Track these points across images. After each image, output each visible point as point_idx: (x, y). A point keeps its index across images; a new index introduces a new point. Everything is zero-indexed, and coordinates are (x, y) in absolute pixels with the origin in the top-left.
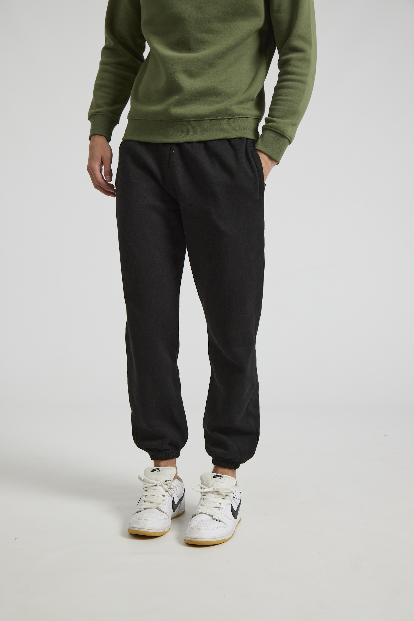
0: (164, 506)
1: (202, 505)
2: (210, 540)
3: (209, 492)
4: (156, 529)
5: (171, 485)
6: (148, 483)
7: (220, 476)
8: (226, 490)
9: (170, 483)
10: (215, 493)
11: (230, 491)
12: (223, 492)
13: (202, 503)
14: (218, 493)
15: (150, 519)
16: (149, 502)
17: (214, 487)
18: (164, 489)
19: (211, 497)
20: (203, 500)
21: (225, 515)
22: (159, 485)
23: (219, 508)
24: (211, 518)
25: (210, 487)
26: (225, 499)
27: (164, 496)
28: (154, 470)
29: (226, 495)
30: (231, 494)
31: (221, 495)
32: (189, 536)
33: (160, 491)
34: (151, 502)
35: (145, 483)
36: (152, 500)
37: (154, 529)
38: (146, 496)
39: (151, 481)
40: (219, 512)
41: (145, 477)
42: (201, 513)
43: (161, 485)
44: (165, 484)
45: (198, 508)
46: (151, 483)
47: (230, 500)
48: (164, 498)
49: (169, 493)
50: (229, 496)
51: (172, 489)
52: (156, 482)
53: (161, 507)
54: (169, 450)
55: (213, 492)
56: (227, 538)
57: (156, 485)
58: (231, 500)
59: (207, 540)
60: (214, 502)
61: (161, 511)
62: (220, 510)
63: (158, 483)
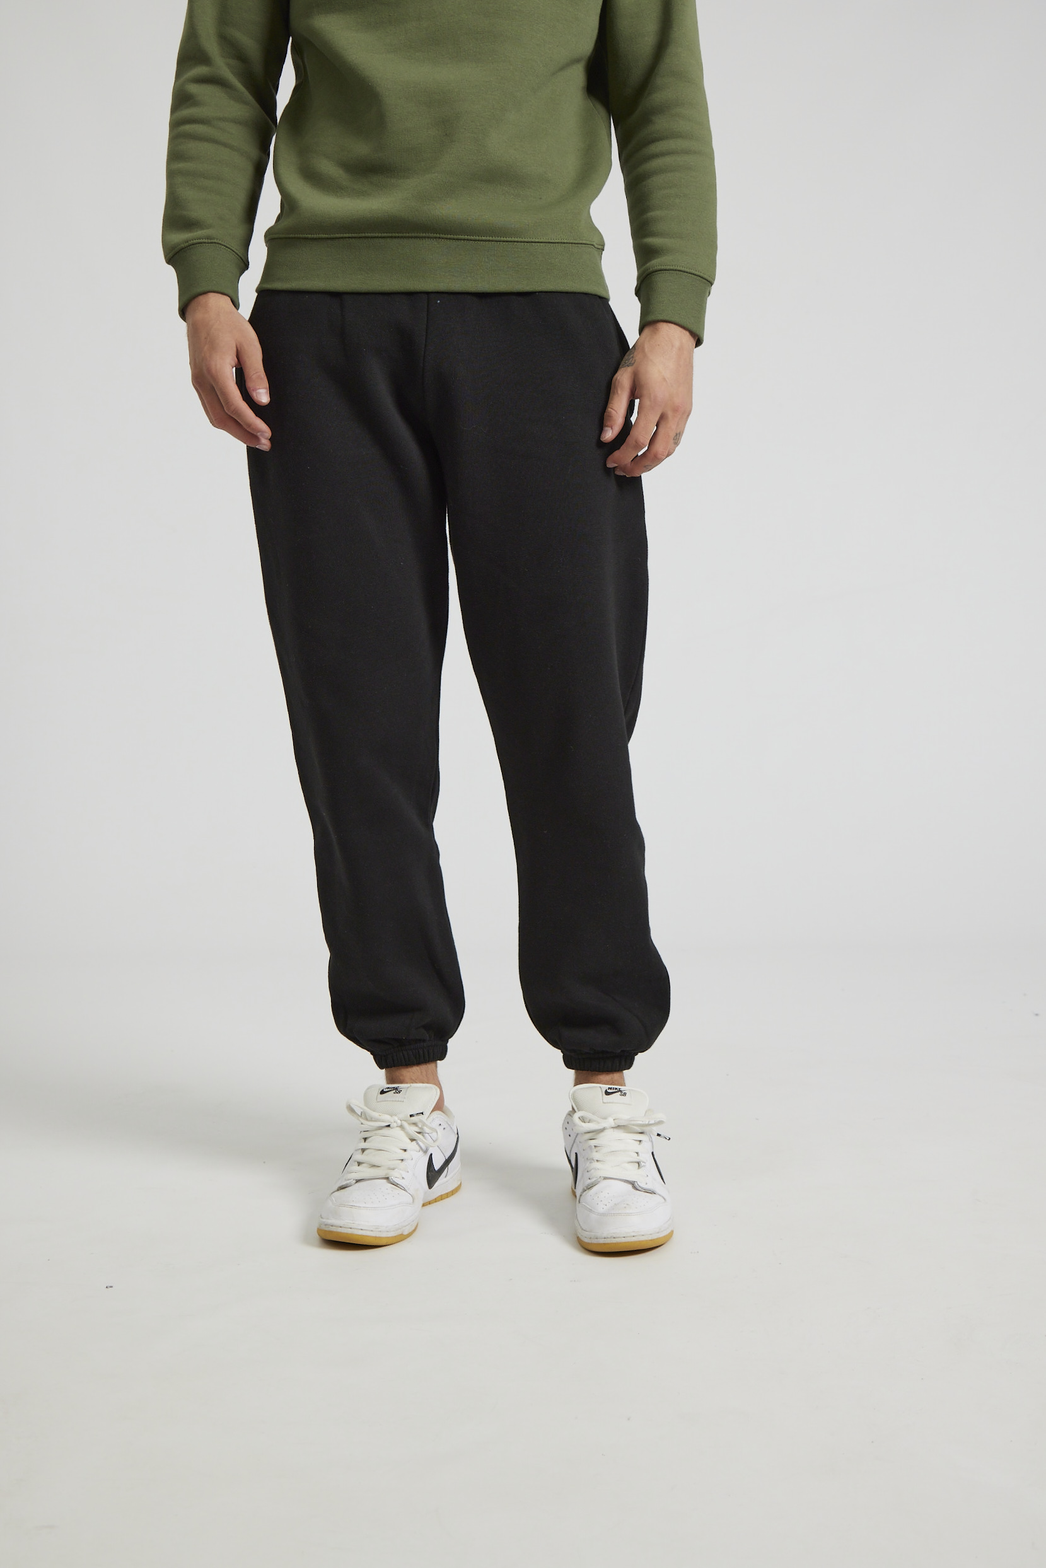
0: (404, 1174)
3: (605, 1129)
4: (380, 1230)
5: (424, 1124)
6: (371, 1121)
9: (421, 1121)
12: (635, 1125)
15: (364, 1205)
16: (370, 1165)
18: (408, 1134)
19: (611, 1141)
22: (395, 1124)
24: (630, 1187)
27: (406, 1150)
28: (387, 1090)
31: (632, 1132)
33: (398, 1137)
34: (374, 1166)
35: (363, 1121)
36: (375, 1161)
37: (377, 1228)
38: (363, 1150)
39: (375, 1115)
40: (642, 1172)
41: (365, 1108)
43: (400, 1124)
44: (409, 1124)
46: (376, 1120)
48: (404, 1155)
49: (418, 1143)
51: (427, 1135)
52: (387, 1119)
53: (395, 1175)
54: (424, 1041)
55: (614, 1128)
57: (389, 1126)
61: (396, 1185)
62: (643, 1168)
63: (395, 1120)
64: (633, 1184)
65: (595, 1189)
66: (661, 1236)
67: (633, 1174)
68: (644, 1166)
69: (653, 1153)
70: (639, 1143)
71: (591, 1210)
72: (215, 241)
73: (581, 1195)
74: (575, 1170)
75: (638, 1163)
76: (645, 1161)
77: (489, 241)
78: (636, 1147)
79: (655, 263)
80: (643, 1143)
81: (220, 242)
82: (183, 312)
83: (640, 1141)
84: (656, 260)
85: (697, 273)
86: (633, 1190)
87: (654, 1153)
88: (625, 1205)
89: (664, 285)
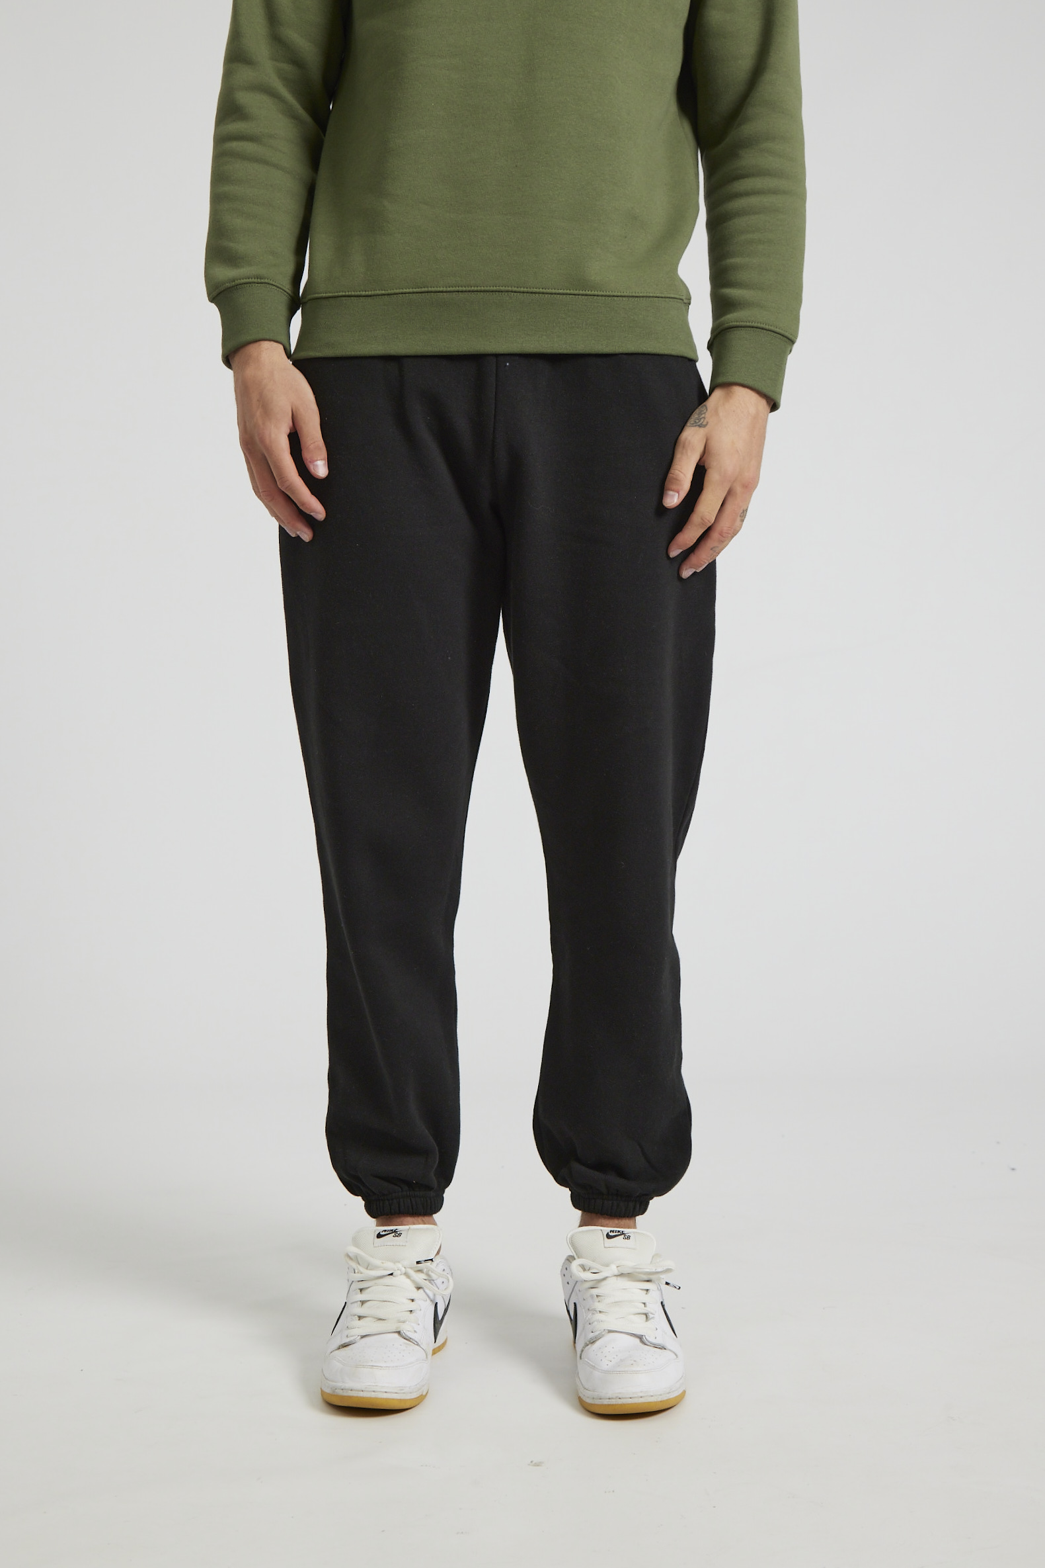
0: (414, 1327)
5: (431, 1270)
6: (369, 1269)
7: (622, 1234)
14: (630, 1277)
15: (378, 1364)
16: (376, 1318)
18: (413, 1281)
22: (399, 1272)
27: (413, 1300)
28: (383, 1233)
33: (403, 1287)
34: (379, 1319)
36: (380, 1313)
38: (363, 1302)
39: (376, 1262)
42: (609, 1331)
43: (406, 1271)
44: (414, 1271)
47: (659, 1294)
48: (412, 1306)
49: (425, 1291)
52: (392, 1266)
53: (406, 1329)
57: (392, 1274)
58: (662, 1293)
61: (408, 1339)
62: (652, 1320)
63: (398, 1268)
64: (640, 1338)
65: (598, 1344)
66: (672, 1397)
67: (640, 1326)
68: (653, 1318)
69: (662, 1303)
70: (645, 1292)
71: (594, 1367)
72: (266, 281)
73: (582, 1351)
74: (574, 1322)
75: (646, 1315)
76: (652, 1311)
77: (567, 294)
78: (643, 1297)
79: (732, 318)
80: (650, 1292)
81: (271, 282)
82: (228, 360)
83: (647, 1290)
84: (731, 315)
85: (777, 330)
86: (641, 1344)
87: (665, 1303)
88: (632, 1362)
89: (740, 343)
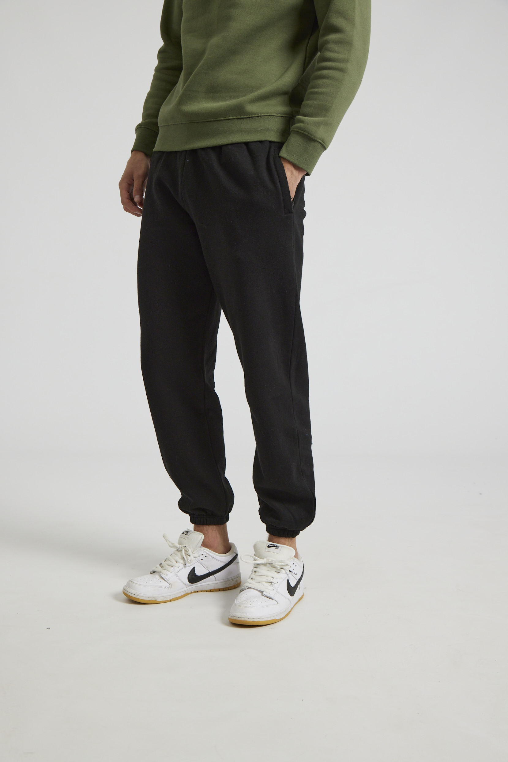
0: (169, 573)
1: (252, 579)
2: (256, 620)
3: (262, 564)
7: (276, 546)
8: (280, 562)
10: (268, 565)
11: (286, 564)
12: (277, 564)
13: (253, 576)
14: (272, 565)
17: (268, 558)
19: (262, 570)
20: (254, 573)
21: (278, 592)
23: (271, 583)
24: (260, 594)
25: (263, 558)
26: (279, 572)
27: (177, 562)
29: (281, 569)
30: (286, 567)
31: (275, 567)
32: (232, 614)
40: (271, 588)
42: (249, 588)
43: (181, 549)
45: (247, 582)
47: (286, 575)
50: (284, 570)
55: (267, 564)
56: (278, 618)
57: (178, 549)
58: (288, 575)
59: (252, 620)
60: (267, 576)
67: (265, 588)
76: (275, 582)
